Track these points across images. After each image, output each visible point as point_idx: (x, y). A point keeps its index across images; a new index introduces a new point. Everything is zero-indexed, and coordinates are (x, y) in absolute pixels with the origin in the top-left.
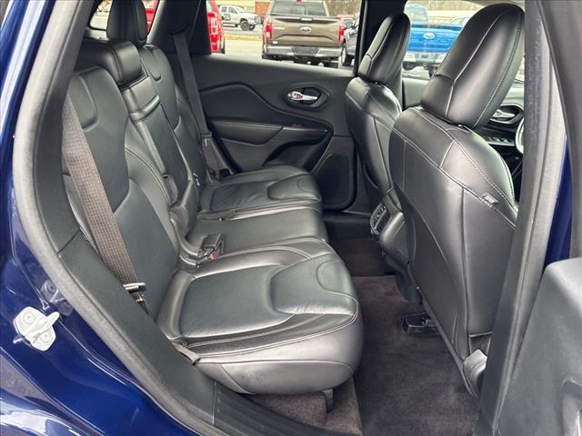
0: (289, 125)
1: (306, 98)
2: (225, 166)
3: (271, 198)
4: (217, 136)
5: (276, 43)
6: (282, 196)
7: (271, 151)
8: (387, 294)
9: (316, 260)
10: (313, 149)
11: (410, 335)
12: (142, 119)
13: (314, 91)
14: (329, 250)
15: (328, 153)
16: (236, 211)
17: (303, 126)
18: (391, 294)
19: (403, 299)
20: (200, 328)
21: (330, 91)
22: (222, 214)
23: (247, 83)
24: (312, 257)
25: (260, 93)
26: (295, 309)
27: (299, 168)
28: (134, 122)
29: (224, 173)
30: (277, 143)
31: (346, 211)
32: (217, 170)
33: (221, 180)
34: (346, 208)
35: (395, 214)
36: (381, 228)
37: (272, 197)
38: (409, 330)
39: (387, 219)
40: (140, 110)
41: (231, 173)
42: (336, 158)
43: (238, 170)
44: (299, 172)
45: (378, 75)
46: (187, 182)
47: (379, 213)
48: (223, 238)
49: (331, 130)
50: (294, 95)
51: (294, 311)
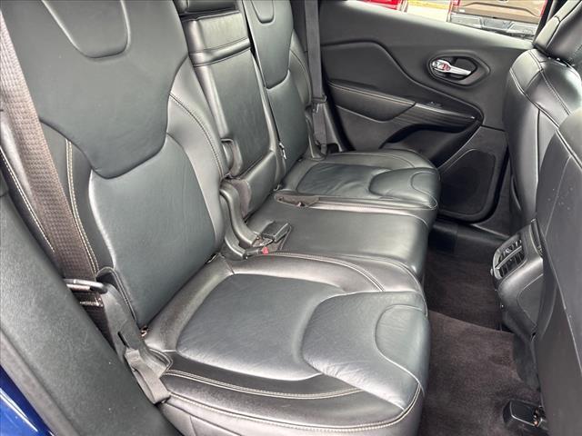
0: (425, 102)
1: (455, 70)
2: (335, 140)
3: (371, 191)
4: (332, 103)
5: (463, 11)
6: (385, 192)
7: (394, 131)
8: (493, 358)
9: (388, 297)
10: (449, 138)
11: (510, 429)
12: (210, 63)
13: (470, 63)
14: (412, 286)
15: (469, 147)
16: (320, 199)
17: (443, 107)
18: (499, 361)
19: (515, 374)
20: (201, 346)
21: (491, 65)
22: (304, 198)
23: (382, 41)
24: (387, 289)
25: (397, 56)
26: (326, 366)
27: (424, 159)
28: (195, 65)
29: (332, 148)
30: (404, 122)
31: (476, 225)
32: (324, 142)
33: (325, 157)
34: (476, 222)
35: (532, 257)
36: (506, 271)
37: (374, 190)
38: (510, 422)
39: (518, 260)
40: (208, 51)
41: (341, 150)
42: (479, 156)
43: (349, 147)
44: (422, 164)
45: (563, 48)
46: (265, 152)
47: (511, 248)
48: (291, 229)
49: (479, 117)
50: (440, 66)
51: (324, 367)
